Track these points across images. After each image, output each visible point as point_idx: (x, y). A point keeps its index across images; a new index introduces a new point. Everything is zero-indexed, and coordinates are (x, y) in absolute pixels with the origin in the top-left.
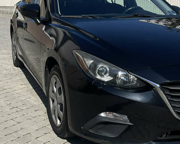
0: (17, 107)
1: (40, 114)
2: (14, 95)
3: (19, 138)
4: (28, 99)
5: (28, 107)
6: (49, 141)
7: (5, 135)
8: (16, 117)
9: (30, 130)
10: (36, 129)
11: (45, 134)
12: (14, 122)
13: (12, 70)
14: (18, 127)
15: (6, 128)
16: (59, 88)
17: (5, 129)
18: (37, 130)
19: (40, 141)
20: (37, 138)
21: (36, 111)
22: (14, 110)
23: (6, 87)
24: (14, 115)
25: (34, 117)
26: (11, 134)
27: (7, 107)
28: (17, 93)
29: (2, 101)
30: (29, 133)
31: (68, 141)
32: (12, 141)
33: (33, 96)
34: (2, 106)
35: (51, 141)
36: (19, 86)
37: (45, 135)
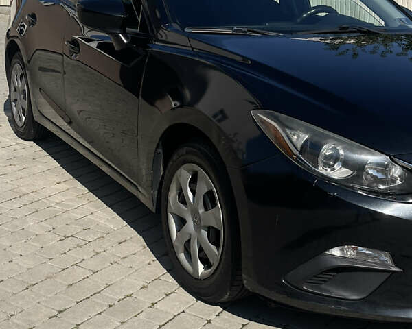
0: (72, 236)
1: (133, 250)
2: (53, 208)
3: (110, 306)
4: (90, 217)
5: (99, 236)
6: (184, 312)
7: (77, 302)
8: (82, 258)
9: (129, 289)
10: (141, 284)
11: (167, 295)
12: (83, 270)
13: (18, 147)
14: (97, 282)
15: (71, 285)
16: (207, 193)
17: (71, 287)
18: (144, 287)
19: (162, 311)
20: (153, 304)
21: (120, 243)
22: (70, 243)
23: (24, 190)
24: (75, 255)
25: (124, 258)
26: (89, 298)
27: (50, 236)
28: (57, 204)
29: (32, 224)
30: (131, 295)
31: (224, 309)
32: (100, 313)
33: (97, 208)
34: (37, 235)
35: (187, 311)
36: (53, 187)
37: (168, 298)
